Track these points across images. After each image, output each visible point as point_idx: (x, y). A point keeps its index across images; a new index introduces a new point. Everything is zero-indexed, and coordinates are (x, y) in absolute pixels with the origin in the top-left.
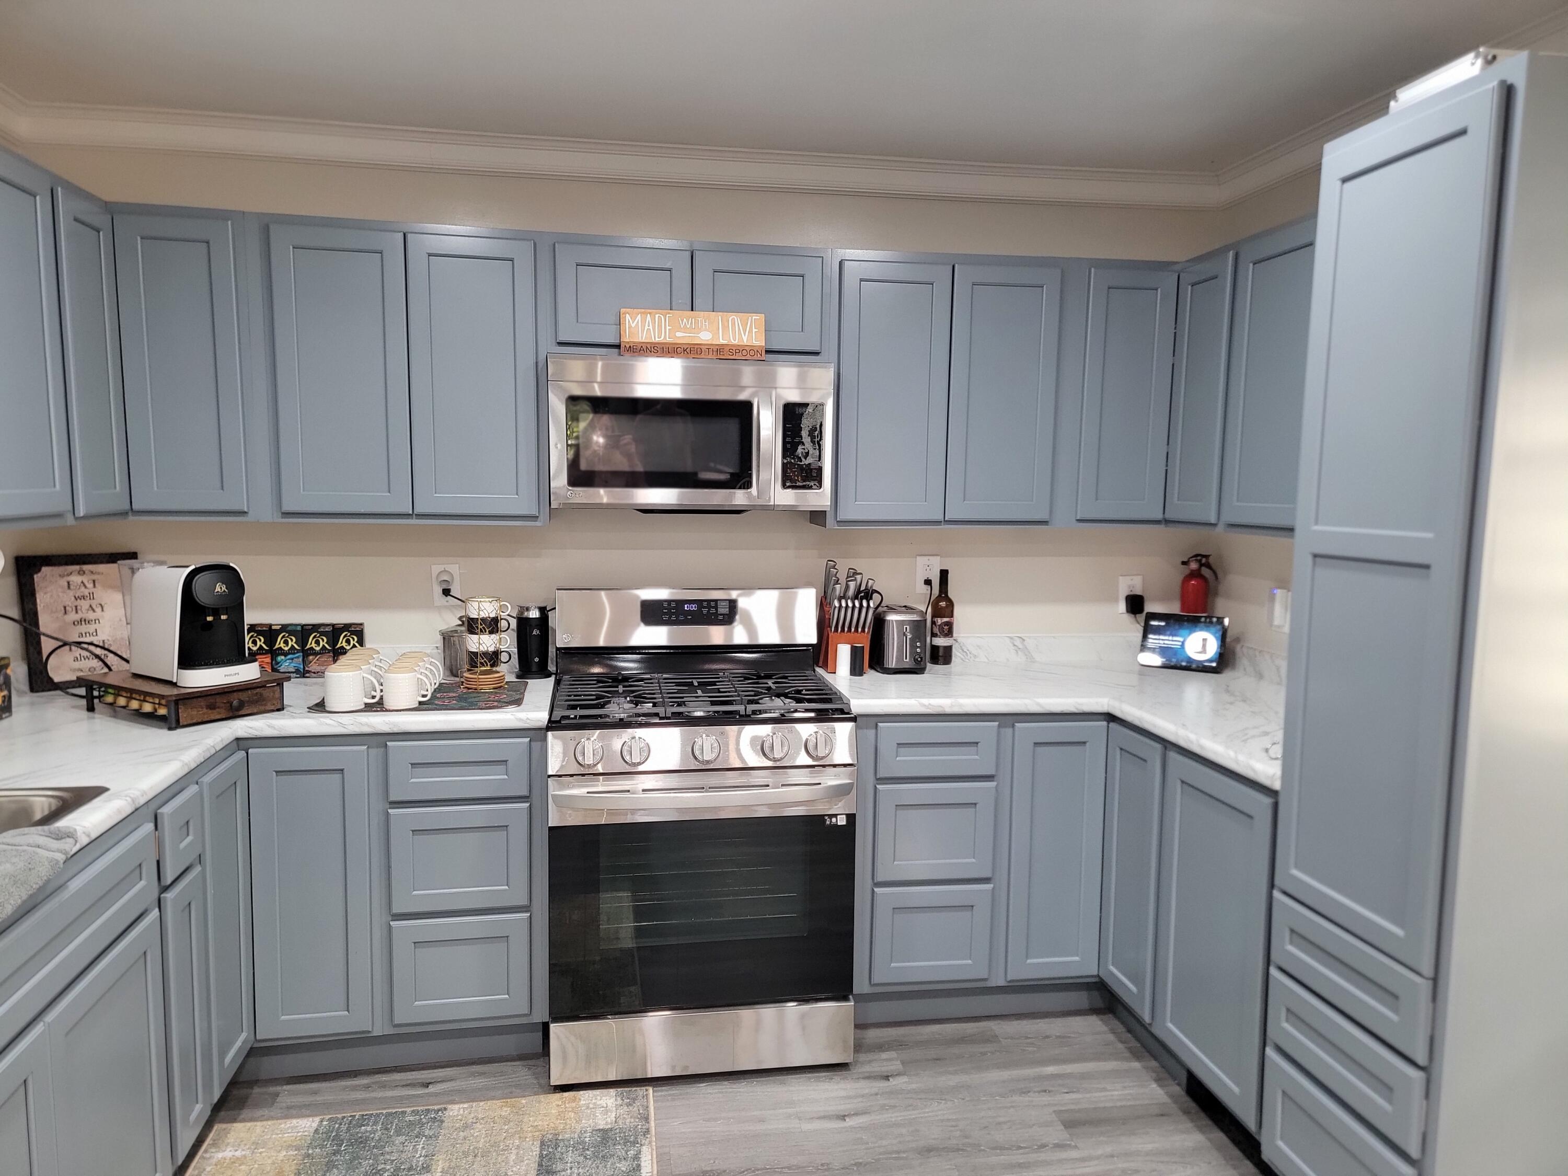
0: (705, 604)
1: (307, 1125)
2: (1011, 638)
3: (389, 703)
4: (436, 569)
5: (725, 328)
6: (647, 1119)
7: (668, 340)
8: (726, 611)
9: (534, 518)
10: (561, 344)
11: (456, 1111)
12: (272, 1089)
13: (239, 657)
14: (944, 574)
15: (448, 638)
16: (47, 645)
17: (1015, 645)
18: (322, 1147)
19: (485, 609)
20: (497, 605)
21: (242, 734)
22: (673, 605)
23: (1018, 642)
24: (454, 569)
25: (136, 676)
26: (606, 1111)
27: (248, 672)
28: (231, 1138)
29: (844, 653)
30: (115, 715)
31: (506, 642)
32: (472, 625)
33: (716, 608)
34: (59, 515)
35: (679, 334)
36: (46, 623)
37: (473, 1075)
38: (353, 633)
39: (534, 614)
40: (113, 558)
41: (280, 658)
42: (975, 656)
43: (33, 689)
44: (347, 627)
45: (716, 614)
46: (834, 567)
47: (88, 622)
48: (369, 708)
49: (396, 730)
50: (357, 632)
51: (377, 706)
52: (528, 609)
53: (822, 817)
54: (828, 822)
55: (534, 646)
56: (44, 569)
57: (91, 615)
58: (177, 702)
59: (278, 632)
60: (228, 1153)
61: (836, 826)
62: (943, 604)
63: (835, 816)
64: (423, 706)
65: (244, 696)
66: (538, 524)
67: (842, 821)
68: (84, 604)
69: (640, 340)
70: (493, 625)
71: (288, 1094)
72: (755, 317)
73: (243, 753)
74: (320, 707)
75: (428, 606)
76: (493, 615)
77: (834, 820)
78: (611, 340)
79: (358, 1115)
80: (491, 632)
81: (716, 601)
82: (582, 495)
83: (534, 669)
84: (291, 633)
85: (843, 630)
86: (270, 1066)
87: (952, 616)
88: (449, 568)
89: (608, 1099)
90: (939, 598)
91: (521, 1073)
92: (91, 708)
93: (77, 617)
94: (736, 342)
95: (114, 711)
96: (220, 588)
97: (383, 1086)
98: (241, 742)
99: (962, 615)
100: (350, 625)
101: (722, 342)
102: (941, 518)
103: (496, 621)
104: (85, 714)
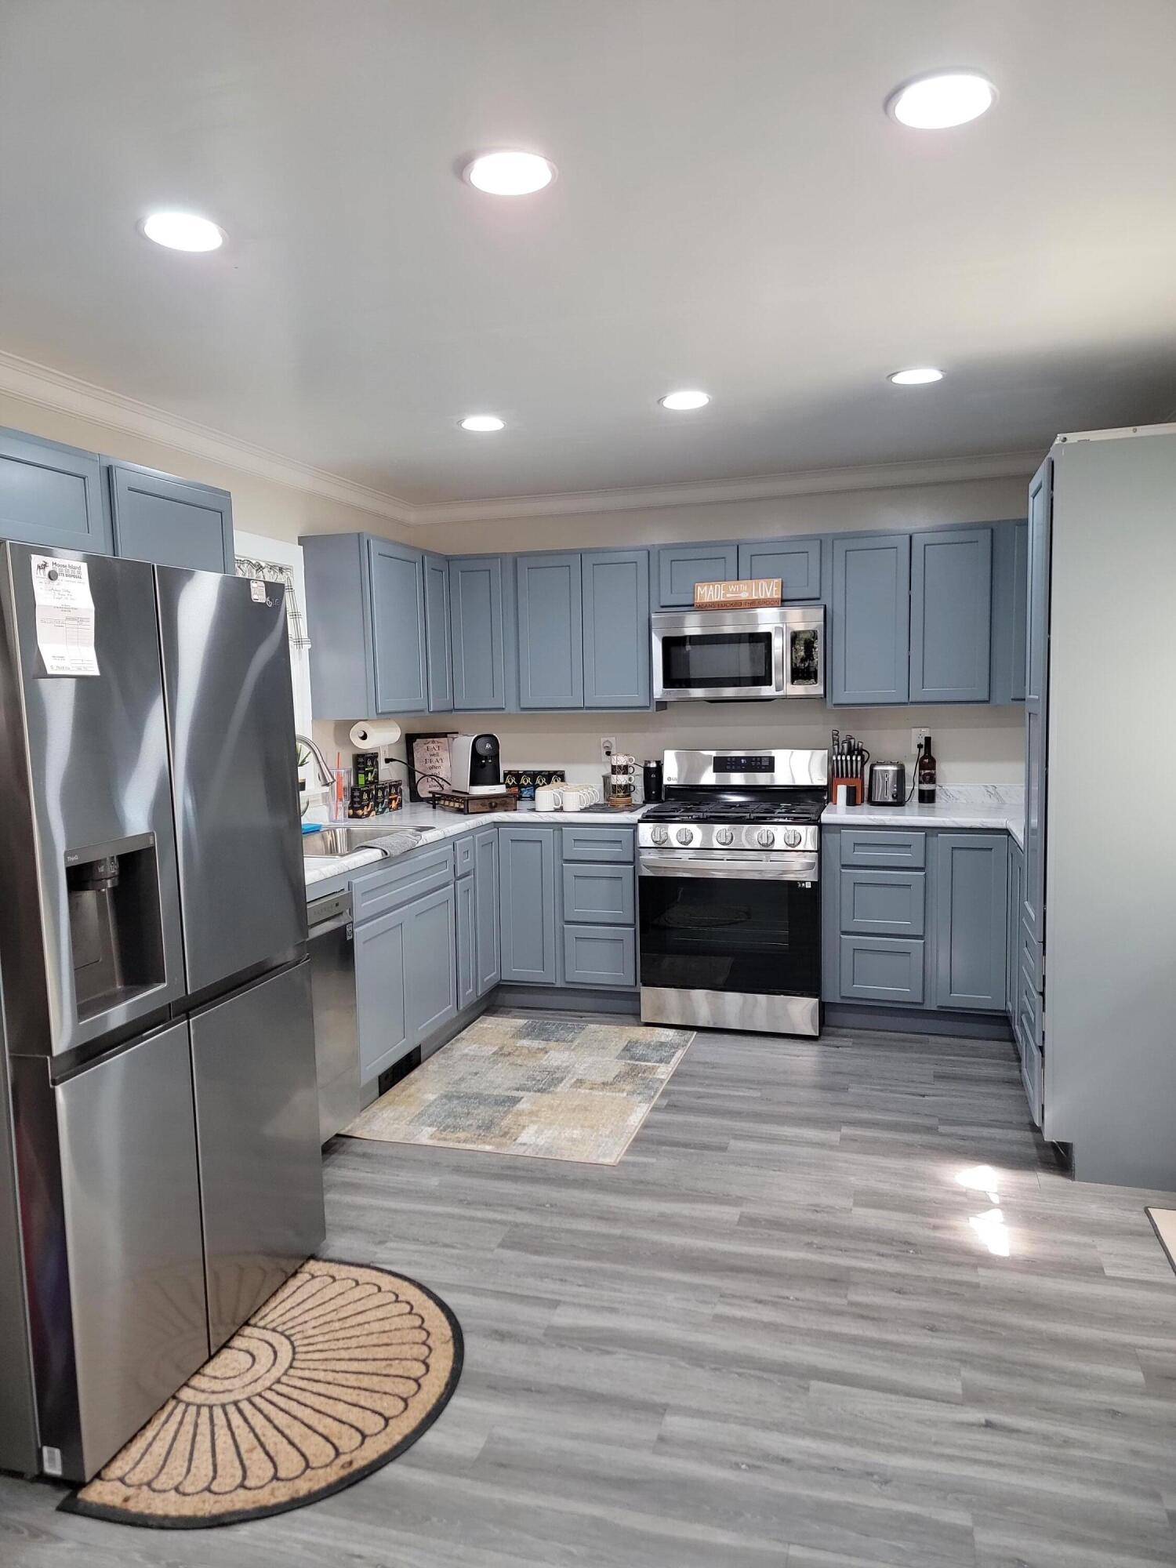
0: (754, 759)
1: (522, 1022)
2: (986, 786)
3: (565, 809)
4: (603, 740)
5: (757, 589)
6: (687, 1042)
7: (722, 599)
8: (767, 764)
9: (647, 708)
10: (663, 607)
11: (592, 1026)
12: (509, 1009)
13: (496, 781)
14: (928, 740)
15: (606, 779)
16: (418, 776)
17: (988, 791)
18: (527, 1029)
19: (621, 760)
20: (627, 758)
21: (496, 820)
22: (733, 760)
23: (991, 789)
24: (612, 740)
25: (454, 791)
26: (668, 1036)
27: (500, 789)
28: (488, 1021)
29: (842, 791)
30: (444, 810)
31: (638, 783)
32: (615, 770)
33: (761, 761)
34: (422, 711)
35: (728, 595)
36: (417, 766)
37: (606, 1017)
38: (559, 776)
39: (653, 765)
40: (445, 735)
41: (523, 789)
42: (957, 799)
43: (411, 801)
44: (555, 773)
45: (761, 766)
46: (837, 735)
47: (436, 768)
48: (556, 810)
49: (566, 821)
50: (561, 776)
51: (561, 810)
52: (649, 762)
53: (795, 883)
54: (800, 886)
55: (653, 784)
56: (418, 740)
57: (437, 764)
58: (468, 800)
59: (522, 775)
60: (485, 1025)
61: (805, 888)
62: (927, 761)
63: (805, 882)
64: (583, 811)
65: (498, 801)
66: (650, 711)
67: (808, 886)
68: (434, 758)
69: (705, 601)
70: (625, 770)
71: (516, 1012)
72: (776, 580)
73: (496, 829)
74: (534, 810)
75: (599, 761)
76: (625, 764)
77: (803, 885)
78: (690, 603)
79: (546, 1022)
80: (623, 774)
81: (761, 757)
82: (676, 693)
83: (653, 798)
84: (529, 775)
85: (842, 776)
86: (509, 998)
87: (934, 769)
88: (608, 739)
89: (671, 1032)
90: (924, 758)
91: (631, 1019)
92: (434, 807)
93: (431, 765)
94: (763, 597)
95: (444, 808)
96: (488, 746)
97: (560, 1015)
98: (497, 825)
99: (943, 769)
100: (557, 771)
101: (754, 597)
102: (906, 701)
103: (626, 767)
104: (432, 809)
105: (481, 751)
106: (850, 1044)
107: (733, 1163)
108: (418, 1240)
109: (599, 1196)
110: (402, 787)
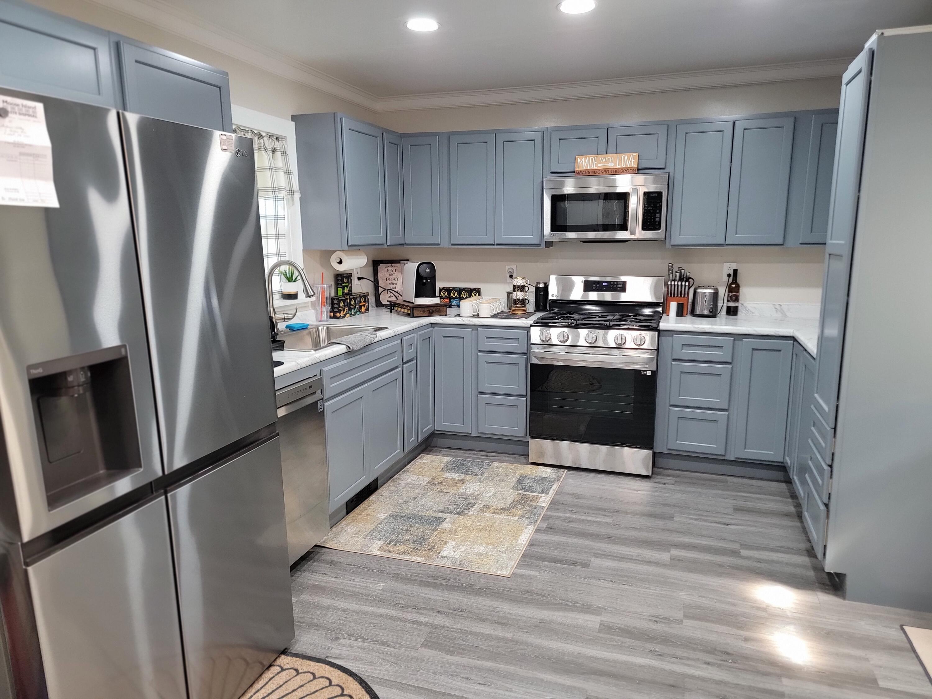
0: (612, 283)
1: (448, 459)
2: (774, 304)
3: (481, 315)
4: (508, 267)
5: (620, 160)
6: (560, 477)
7: (595, 168)
8: (621, 286)
9: (539, 245)
10: (552, 173)
11: (496, 464)
12: (440, 449)
13: (433, 295)
14: (735, 271)
15: (509, 295)
16: (381, 290)
17: (776, 308)
18: (451, 465)
19: (520, 282)
20: (524, 280)
21: (432, 322)
22: (598, 283)
23: (778, 307)
24: (514, 267)
25: (404, 301)
26: (547, 472)
27: (435, 301)
28: (425, 458)
29: (673, 306)
30: (398, 314)
31: (531, 296)
32: (515, 288)
33: (617, 285)
34: (382, 244)
35: (599, 165)
36: (381, 283)
37: (505, 457)
38: (477, 291)
39: (542, 285)
40: (398, 261)
41: (452, 300)
42: (753, 313)
43: (376, 307)
44: (475, 289)
45: (617, 288)
46: (672, 267)
47: (393, 284)
48: (474, 316)
49: (481, 324)
50: (478, 292)
51: (477, 316)
52: (539, 283)
53: (639, 371)
54: (643, 373)
55: (541, 299)
56: (381, 265)
57: (394, 282)
58: (413, 308)
59: (452, 290)
60: (423, 461)
61: (646, 375)
62: (733, 286)
63: (646, 371)
64: (492, 317)
65: (434, 309)
66: (541, 248)
67: (649, 373)
68: (392, 278)
69: (583, 169)
70: (522, 288)
71: (444, 451)
72: (634, 154)
73: (433, 328)
74: (459, 315)
75: (504, 282)
76: (522, 284)
77: (645, 373)
78: (572, 170)
79: (464, 459)
80: (521, 291)
81: (617, 282)
82: (559, 236)
83: (541, 308)
84: (456, 291)
85: (674, 296)
86: (441, 441)
87: (738, 292)
88: (512, 267)
89: (549, 470)
90: (732, 283)
91: (522, 459)
92: (391, 312)
93: (390, 282)
94: (624, 166)
96: (428, 270)
97: (475, 454)
98: (433, 325)
99: (745, 292)
100: (476, 288)
101: (618, 167)
102: (723, 243)
103: (523, 287)
104: (389, 313)
105: (422, 273)
106: (673, 482)
107: (594, 578)
108: (363, 638)
109: (497, 603)
110: (369, 297)
